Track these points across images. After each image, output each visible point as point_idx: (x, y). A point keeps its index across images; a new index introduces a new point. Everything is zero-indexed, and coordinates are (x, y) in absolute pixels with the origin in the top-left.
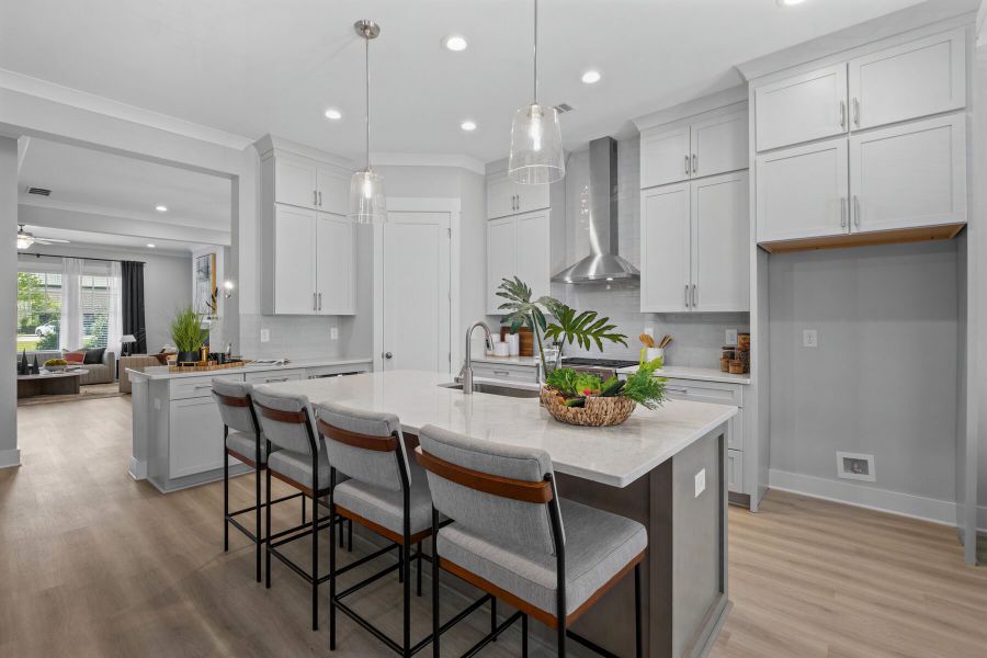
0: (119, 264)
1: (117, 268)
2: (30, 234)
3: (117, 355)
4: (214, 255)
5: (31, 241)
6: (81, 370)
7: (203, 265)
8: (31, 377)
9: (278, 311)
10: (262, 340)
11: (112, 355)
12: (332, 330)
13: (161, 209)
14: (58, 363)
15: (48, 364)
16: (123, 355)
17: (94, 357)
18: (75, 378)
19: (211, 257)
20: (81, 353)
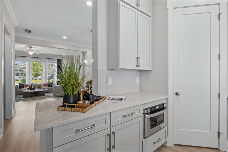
0: (56, 60)
1: (56, 61)
2: (33, 51)
3: (56, 85)
4: (80, 56)
5: (33, 52)
6: (46, 89)
7: (76, 59)
8: (33, 91)
9: (121, 67)
10: (109, 84)
11: (54, 84)
12: (137, 78)
13: (65, 38)
14: (40, 87)
15: (37, 87)
16: (57, 85)
17: (50, 85)
18: (44, 91)
19: (79, 56)
20: (47, 84)
